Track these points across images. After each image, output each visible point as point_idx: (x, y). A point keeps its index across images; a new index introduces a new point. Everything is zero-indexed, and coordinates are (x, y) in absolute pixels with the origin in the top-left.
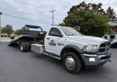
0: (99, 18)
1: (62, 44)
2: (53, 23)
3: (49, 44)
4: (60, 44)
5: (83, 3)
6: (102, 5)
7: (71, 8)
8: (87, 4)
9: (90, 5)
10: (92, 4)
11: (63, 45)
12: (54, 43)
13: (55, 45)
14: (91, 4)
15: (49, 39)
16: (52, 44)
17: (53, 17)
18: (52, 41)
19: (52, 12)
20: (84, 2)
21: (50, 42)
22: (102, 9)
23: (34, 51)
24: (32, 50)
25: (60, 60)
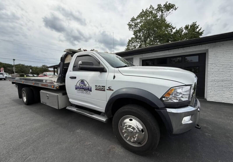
1: (107, 88)
3: (76, 89)
4: (101, 89)
11: (110, 89)
12: (87, 85)
15: (75, 78)
16: (83, 89)
18: (82, 81)
21: (78, 84)
23: (46, 103)
24: (42, 102)
25: (105, 122)
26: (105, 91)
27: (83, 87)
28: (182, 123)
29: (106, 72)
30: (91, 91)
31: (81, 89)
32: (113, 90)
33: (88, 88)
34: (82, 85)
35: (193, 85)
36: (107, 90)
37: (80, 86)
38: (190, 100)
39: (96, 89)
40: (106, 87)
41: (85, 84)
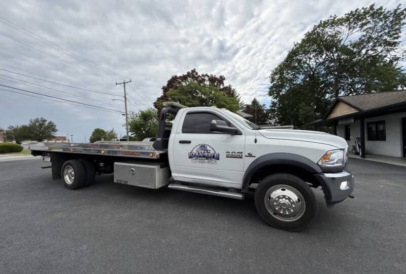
0: (226, 102)
1: (245, 154)
2: (126, 109)
3: (190, 157)
4: (236, 155)
5: (193, 71)
6: (224, 79)
7: (169, 79)
8: (200, 74)
9: (206, 78)
10: (210, 76)
11: (250, 155)
12: (212, 152)
13: (216, 157)
14: (206, 75)
15: (189, 142)
16: (204, 157)
17: (125, 97)
18: (203, 147)
19: (123, 84)
20: (195, 69)
21: (195, 151)
22: (225, 86)
23: (127, 182)
24: (118, 181)
25: (241, 199)
26: (242, 158)
27: (205, 155)
28: (340, 189)
29: (241, 134)
30: (218, 159)
31: (200, 157)
32: (255, 157)
33: (214, 156)
34: (203, 151)
35: (346, 150)
36: (246, 156)
37: (199, 153)
38: (344, 165)
39: (227, 157)
40: (243, 153)
41: (207, 150)
